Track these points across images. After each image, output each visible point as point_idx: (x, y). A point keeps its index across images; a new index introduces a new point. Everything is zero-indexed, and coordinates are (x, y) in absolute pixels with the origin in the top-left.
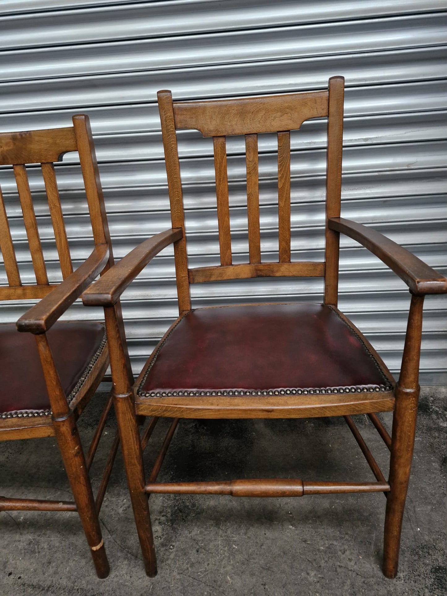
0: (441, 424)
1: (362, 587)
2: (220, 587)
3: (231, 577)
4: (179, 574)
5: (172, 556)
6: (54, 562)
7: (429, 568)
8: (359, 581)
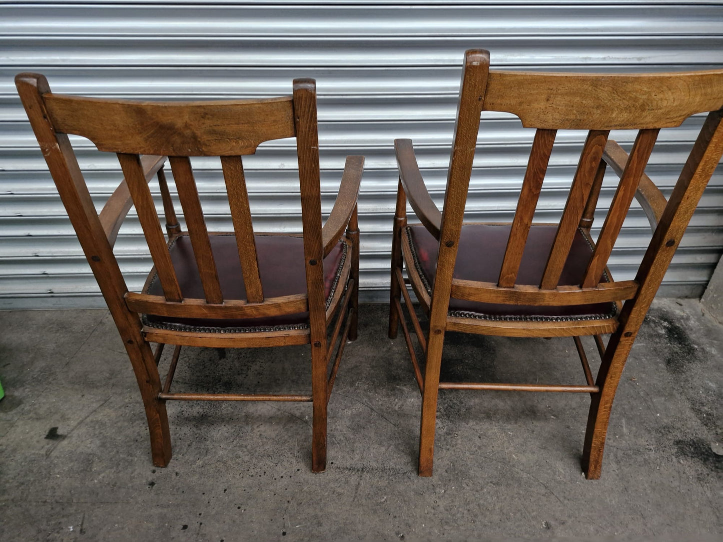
0: (660, 332)
1: (623, 457)
2: (509, 462)
3: (516, 455)
4: (471, 454)
5: (459, 442)
6: (356, 450)
7: (672, 441)
8: (620, 454)
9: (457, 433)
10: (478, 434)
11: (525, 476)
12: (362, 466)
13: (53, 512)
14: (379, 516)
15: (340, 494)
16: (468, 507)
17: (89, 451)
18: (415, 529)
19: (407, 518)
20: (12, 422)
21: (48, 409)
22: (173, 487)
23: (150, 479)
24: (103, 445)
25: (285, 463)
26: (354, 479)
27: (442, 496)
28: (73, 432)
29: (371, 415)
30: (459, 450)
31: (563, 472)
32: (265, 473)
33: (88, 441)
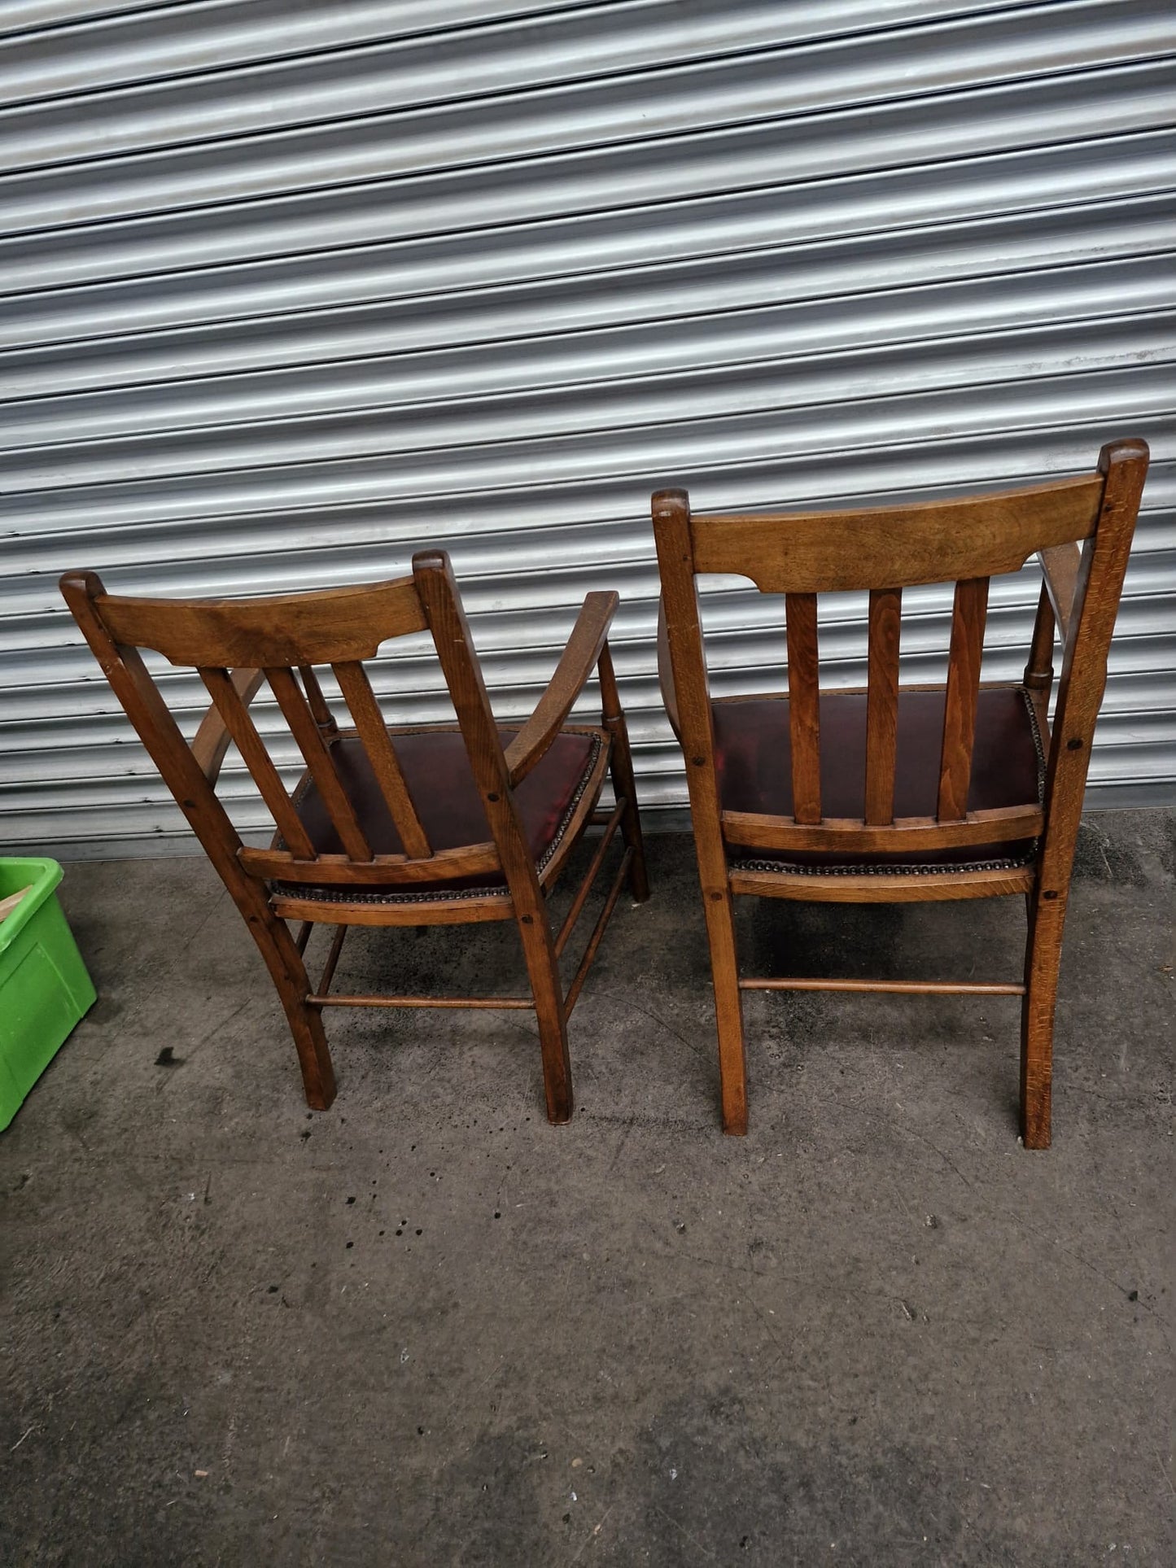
1: (1106, 1112)
2: (887, 1115)
3: (902, 1104)
4: (821, 1101)
5: (804, 1079)
6: (625, 1090)
8: (1102, 1106)
9: (802, 1064)
10: (841, 1067)
11: (911, 1139)
12: (631, 1115)
13: (168, 1172)
14: (649, 1195)
15: (589, 1159)
16: (800, 1186)
17: (217, 1084)
18: (705, 1217)
19: (694, 1200)
20: (108, 1039)
21: (160, 1019)
22: (338, 1140)
23: (304, 1127)
24: (237, 1075)
25: (510, 1110)
26: (615, 1137)
27: (759, 1168)
28: (194, 1055)
29: (657, 1032)
30: (801, 1093)
31: (983, 1134)
32: (475, 1122)
33: (217, 1069)
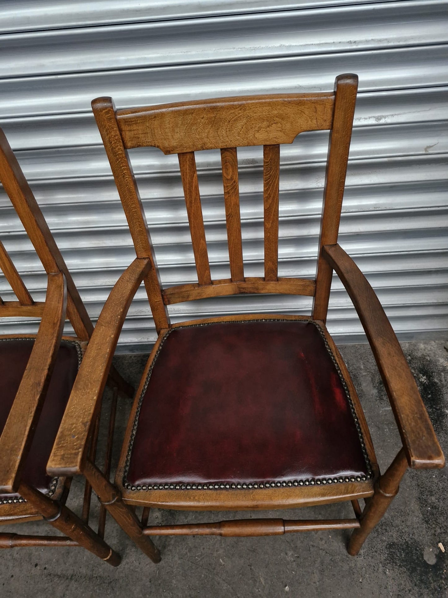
1: (329, 564)
2: (214, 569)
3: (223, 560)
4: (179, 558)
7: (385, 544)
8: (328, 559)
